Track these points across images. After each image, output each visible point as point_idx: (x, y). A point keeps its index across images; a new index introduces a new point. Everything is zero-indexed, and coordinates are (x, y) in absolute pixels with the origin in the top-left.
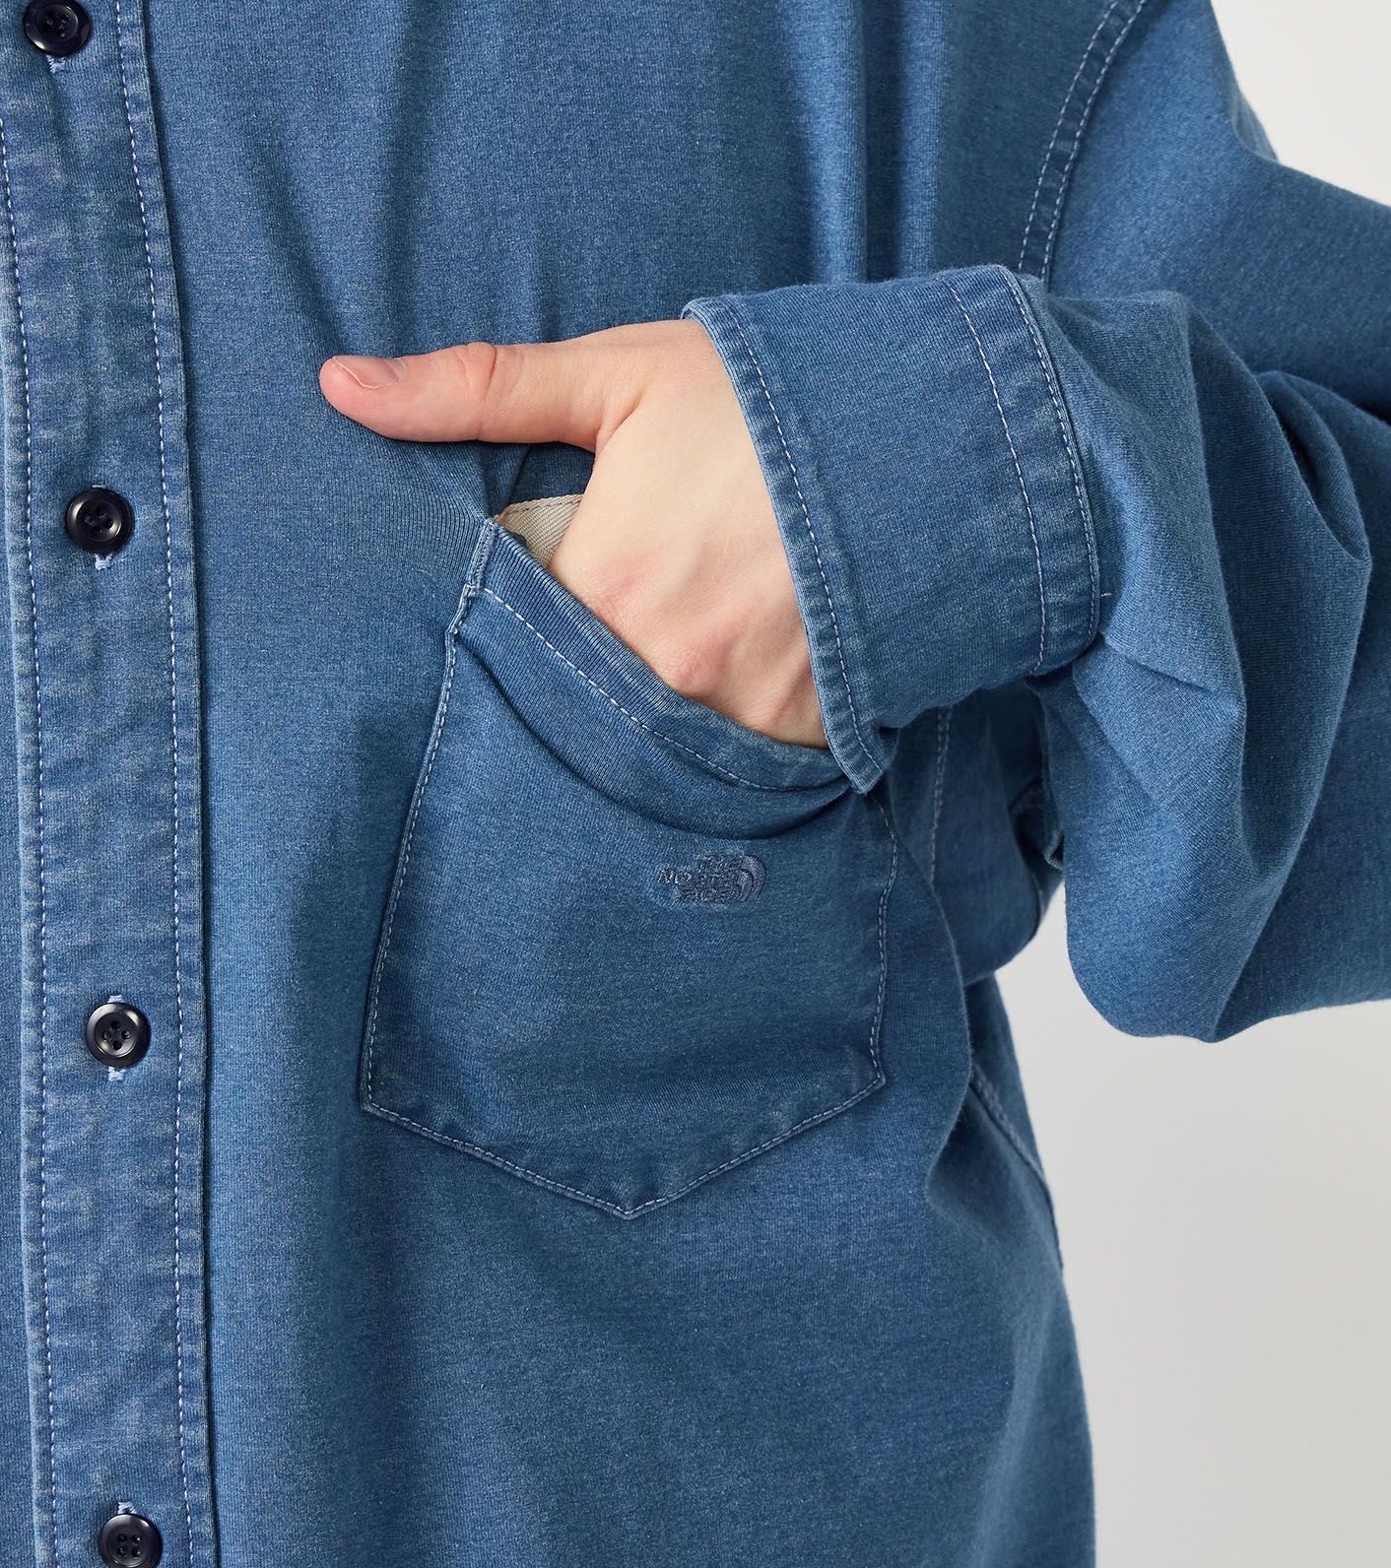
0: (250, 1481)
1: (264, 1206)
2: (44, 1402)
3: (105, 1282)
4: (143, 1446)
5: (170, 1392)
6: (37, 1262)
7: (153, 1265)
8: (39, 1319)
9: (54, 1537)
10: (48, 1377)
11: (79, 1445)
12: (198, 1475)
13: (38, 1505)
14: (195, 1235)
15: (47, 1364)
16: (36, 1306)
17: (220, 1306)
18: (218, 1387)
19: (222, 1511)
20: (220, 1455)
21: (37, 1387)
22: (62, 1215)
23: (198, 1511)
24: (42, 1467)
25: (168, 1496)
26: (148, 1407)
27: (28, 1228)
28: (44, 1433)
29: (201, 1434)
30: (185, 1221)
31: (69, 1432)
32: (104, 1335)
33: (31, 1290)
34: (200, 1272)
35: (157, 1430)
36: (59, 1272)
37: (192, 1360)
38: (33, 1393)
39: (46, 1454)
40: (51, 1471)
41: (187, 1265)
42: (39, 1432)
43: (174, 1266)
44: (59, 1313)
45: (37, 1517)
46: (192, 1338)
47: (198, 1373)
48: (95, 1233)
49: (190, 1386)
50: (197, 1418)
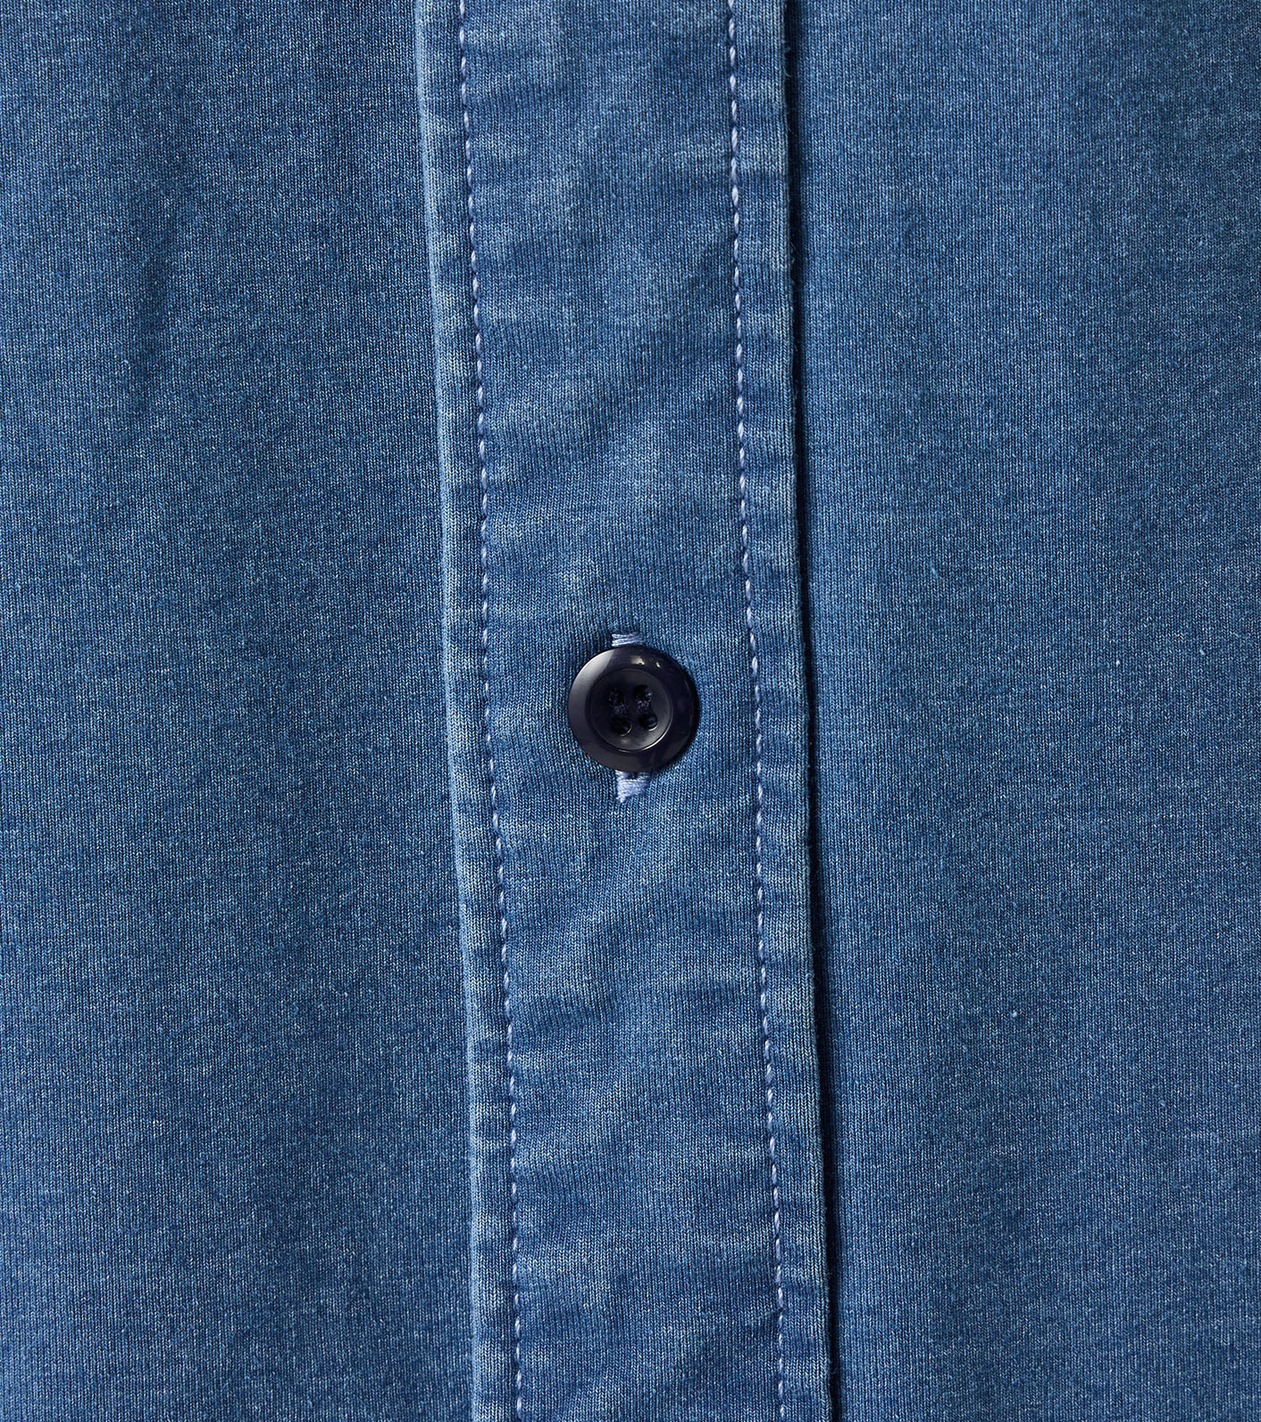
0: (885, 582)
1: (915, 26)
2: (467, 433)
3: (592, 189)
4: (666, 518)
5: (719, 408)
6: (452, 155)
7: (688, 153)
8: (459, 268)
9: (483, 703)
10: (474, 383)
11: (539, 516)
12: (775, 575)
13: (454, 639)
14: (771, 91)
15: (474, 358)
16: (452, 243)
17: (823, 232)
18: (819, 398)
19: (821, 647)
20: (821, 533)
21: (453, 404)
22: (498, 58)
23: (773, 646)
24: (462, 563)
25: (715, 617)
26: (676, 439)
27: (434, 86)
28: (468, 495)
29: (783, 491)
30: (753, 61)
31: (519, 491)
32: (589, 297)
33: (442, 211)
34: (781, 166)
35: (693, 485)
36: (496, 172)
37: (765, 344)
38: (445, 415)
39: (471, 537)
40: (481, 571)
41: (756, 152)
42: (458, 493)
43: (729, 156)
44: (499, 254)
45: (450, 665)
46: (765, 300)
47: (777, 370)
48: (569, 91)
49: (760, 398)
50: (775, 459)
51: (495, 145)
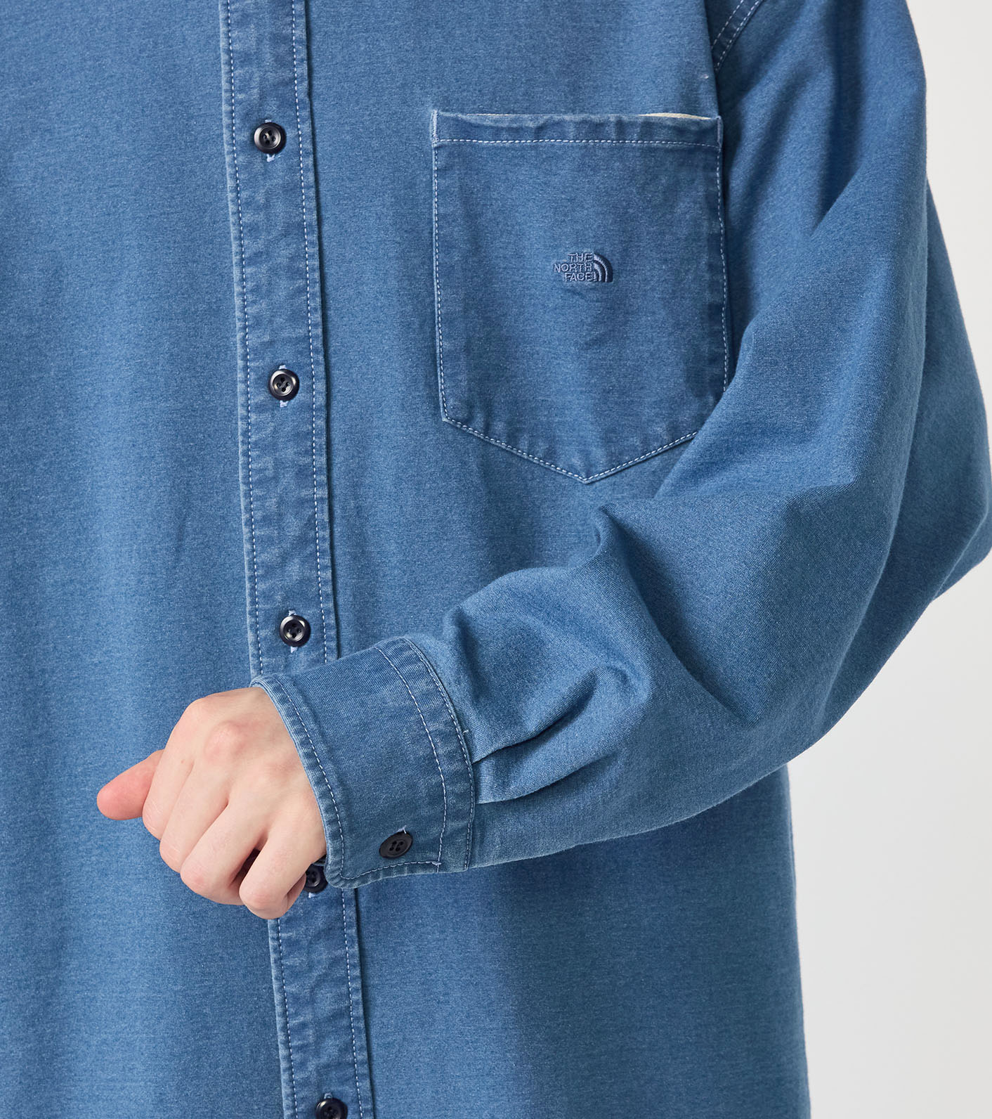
0: (355, 596)
1: (358, 463)
2: (252, 563)
3: (281, 502)
4: (300, 582)
5: (313, 555)
6: (248, 495)
7: (304, 493)
8: (249, 523)
9: (257, 630)
10: (253, 551)
11: (270, 583)
12: (327, 595)
13: (250, 614)
14: (324, 478)
15: (253, 544)
16: (248, 516)
17: (338, 512)
18: (338, 552)
19: (341, 613)
20: (339, 585)
21: (248, 555)
22: (260, 471)
23: (328, 612)
24: (251, 595)
25: (313, 606)
26: (303, 563)
27: (243, 478)
28: (252, 578)
29: (329, 574)
30: (319, 472)
31: (263, 577)
32: (281, 528)
33: (245, 508)
34: (326, 496)
35: (307, 573)
36: (258, 498)
37: (324, 539)
38: (246, 558)
39: (253, 589)
40: (256, 597)
41: (320, 493)
42: (250, 578)
43: (314, 494)
44: (259, 518)
45: (249, 620)
46: (323, 529)
47: (327, 545)
48: (276, 478)
49: (323, 552)
50: (327, 567)
51: (257, 492)
